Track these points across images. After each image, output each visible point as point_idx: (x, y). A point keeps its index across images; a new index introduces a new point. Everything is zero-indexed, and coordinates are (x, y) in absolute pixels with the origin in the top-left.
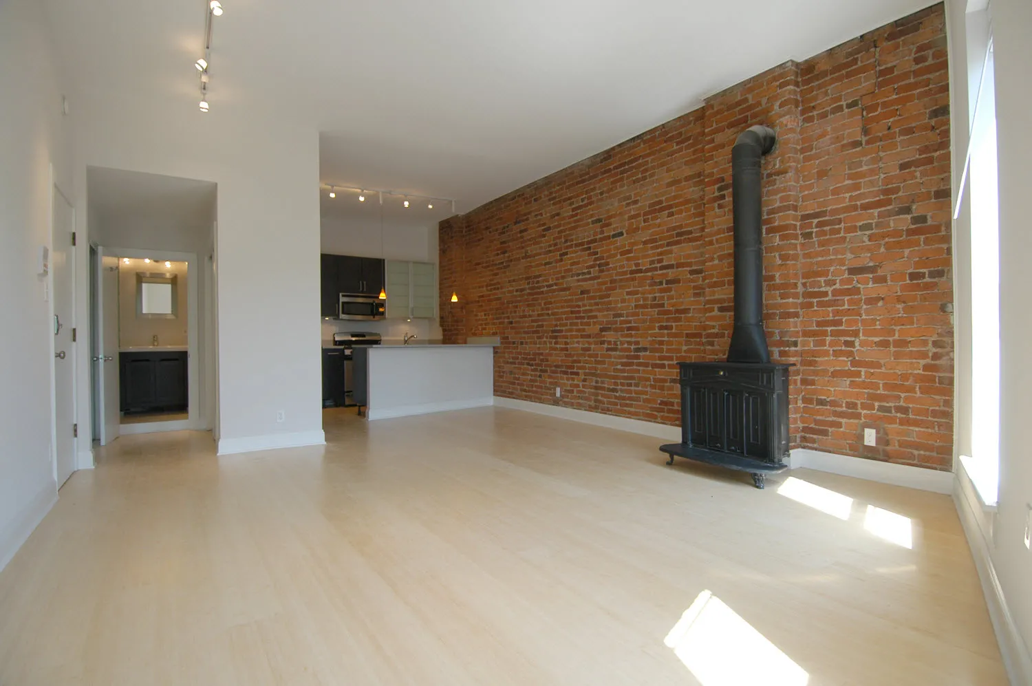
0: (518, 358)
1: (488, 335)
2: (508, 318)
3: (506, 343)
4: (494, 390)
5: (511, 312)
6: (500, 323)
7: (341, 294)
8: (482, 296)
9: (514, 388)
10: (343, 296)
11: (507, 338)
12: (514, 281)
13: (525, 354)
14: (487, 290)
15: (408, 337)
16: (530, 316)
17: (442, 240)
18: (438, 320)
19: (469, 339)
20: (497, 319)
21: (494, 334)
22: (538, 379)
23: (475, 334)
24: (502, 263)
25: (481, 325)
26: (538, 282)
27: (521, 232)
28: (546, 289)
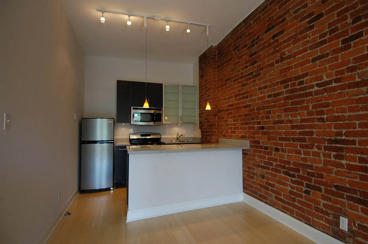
0: (271, 164)
1: (237, 138)
2: (259, 123)
3: (257, 147)
4: (244, 188)
5: (262, 118)
6: (250, 128)
7: (132, 107)
8: (232, 105)
9: (267, 193)
10: (133, 109)
11: (258, 142)
12: (266, 87)
13: (281, 161)
14: (236, 100)
15: (179, 136)
16: (291, 122)
17: (201, 69)
18: (198, 124)
19: (220, 139)
20: (246, 124)
21: (243, 137)
22: (304, 195)
23: (224, 136)
24: (252, 73)
25: (231, 128)
26: (302, 83)
27: (274, 37)
28: (316, 88)
